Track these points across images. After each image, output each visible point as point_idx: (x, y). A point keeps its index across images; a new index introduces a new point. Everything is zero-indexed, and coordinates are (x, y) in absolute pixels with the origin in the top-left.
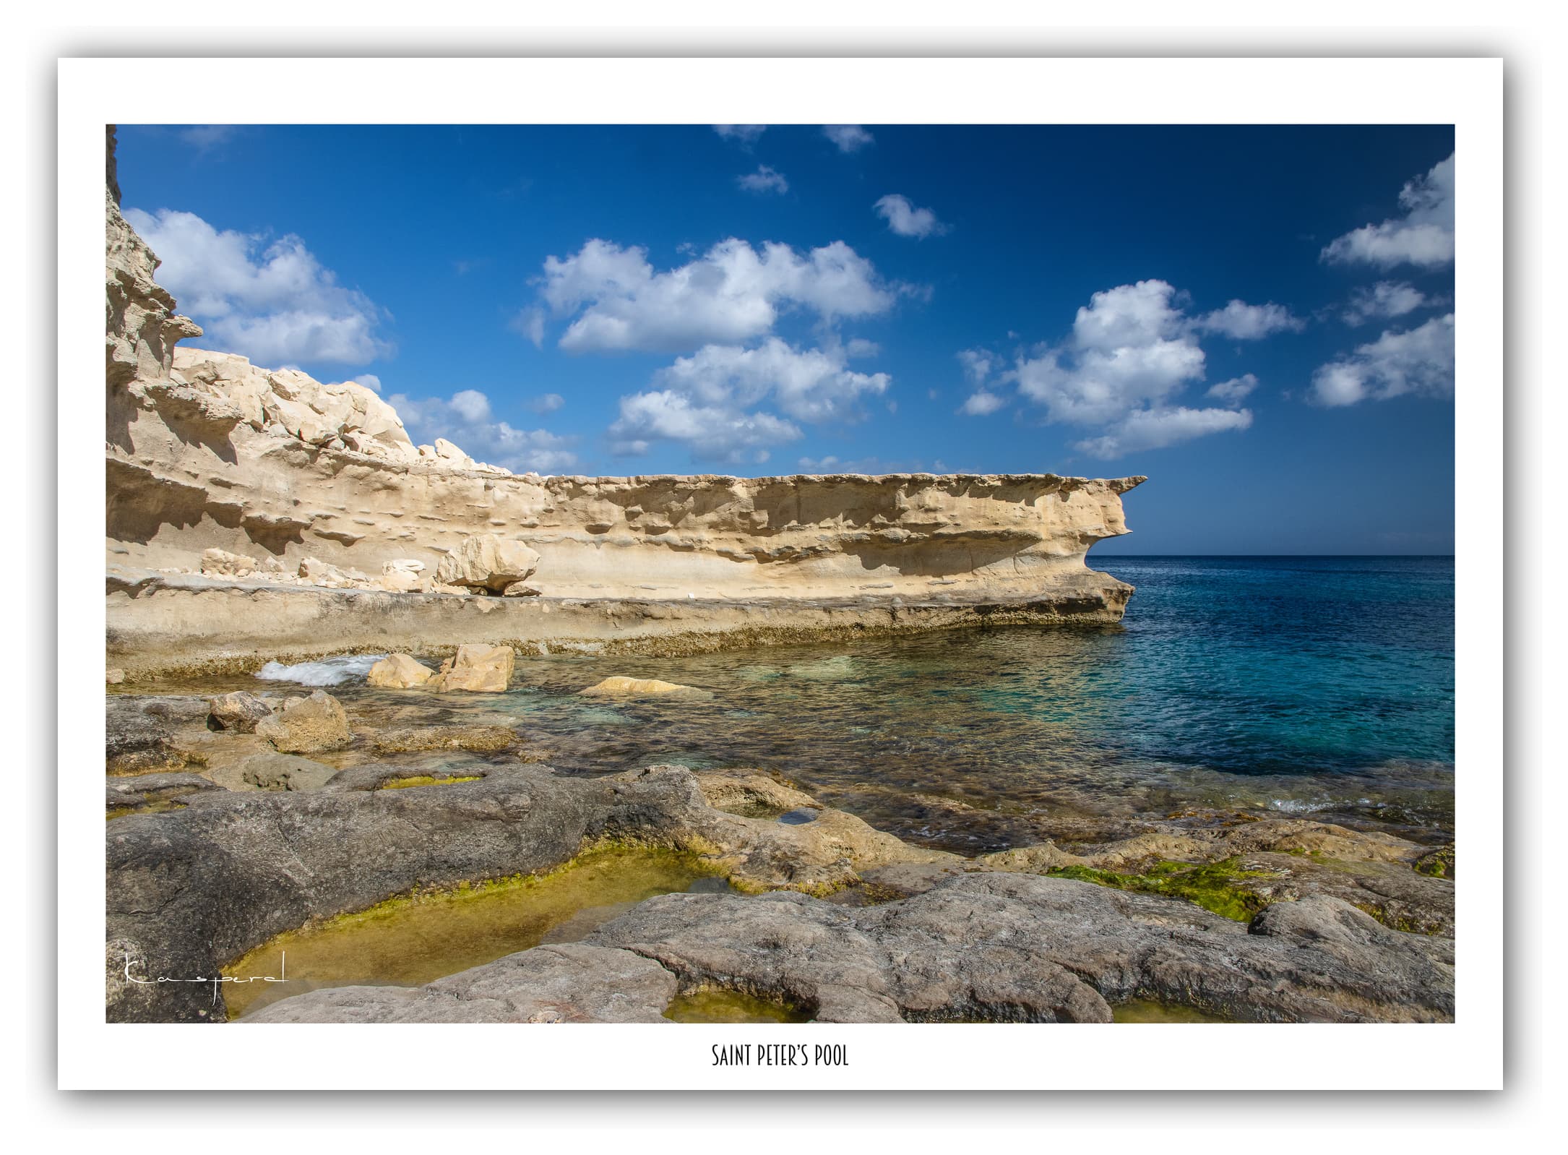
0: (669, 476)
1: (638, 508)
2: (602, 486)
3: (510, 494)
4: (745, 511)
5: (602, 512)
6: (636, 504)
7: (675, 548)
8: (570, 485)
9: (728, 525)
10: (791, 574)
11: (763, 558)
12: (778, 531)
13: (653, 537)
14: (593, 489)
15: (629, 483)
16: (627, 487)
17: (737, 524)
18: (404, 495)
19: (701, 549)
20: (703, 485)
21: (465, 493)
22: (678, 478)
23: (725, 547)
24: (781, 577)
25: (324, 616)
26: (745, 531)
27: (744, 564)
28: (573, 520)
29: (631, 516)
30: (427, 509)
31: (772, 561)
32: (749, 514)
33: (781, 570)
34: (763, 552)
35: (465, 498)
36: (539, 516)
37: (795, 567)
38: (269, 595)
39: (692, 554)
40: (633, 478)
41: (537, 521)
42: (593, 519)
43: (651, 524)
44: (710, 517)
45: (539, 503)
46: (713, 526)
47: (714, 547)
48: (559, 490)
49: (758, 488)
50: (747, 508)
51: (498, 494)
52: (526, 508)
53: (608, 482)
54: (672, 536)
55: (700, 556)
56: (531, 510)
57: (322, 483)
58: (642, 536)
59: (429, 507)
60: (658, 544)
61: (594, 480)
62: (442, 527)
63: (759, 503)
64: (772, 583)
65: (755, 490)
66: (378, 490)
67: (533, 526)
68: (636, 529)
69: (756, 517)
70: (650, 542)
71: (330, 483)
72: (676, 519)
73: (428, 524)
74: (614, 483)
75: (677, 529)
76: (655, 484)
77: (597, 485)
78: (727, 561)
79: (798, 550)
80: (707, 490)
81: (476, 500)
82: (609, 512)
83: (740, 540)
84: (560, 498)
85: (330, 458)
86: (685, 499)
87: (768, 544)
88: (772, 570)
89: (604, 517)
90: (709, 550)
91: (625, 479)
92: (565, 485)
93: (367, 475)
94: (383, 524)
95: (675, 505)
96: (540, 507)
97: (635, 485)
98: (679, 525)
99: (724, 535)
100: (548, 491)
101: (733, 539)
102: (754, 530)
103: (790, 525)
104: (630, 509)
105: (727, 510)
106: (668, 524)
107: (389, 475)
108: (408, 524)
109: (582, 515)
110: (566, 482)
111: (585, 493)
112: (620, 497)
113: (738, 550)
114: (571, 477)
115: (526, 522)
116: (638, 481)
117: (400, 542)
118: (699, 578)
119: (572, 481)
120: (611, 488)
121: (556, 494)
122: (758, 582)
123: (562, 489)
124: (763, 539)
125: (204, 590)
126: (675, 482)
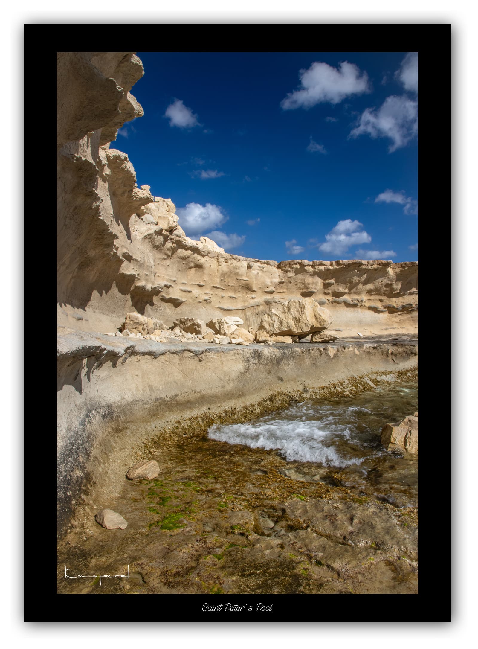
0: (359, 260)
1: (332, 281)
2: (316, 267)
3: (259, 271)
4: (389, 283)
5: (313, 283)
6: (332, 278)
7: (348, 305)
8: (298, 266)
9: (377, 291)
10: (406, 320)
11: (392, 310)
12: (404, 295)
13: (337, 299)
14: (310, 269)
15: (332, 265)
16: (331, 268)
17: (382, 291)
18: (206, 272)
19: (361, 306)
20: (375, 266)
21: (237, 271)
22: (364, 262)
23: (372, 304)
24: (401, 322)
25: (247, 370)
26: (385, 295)
27: (381, 315)
28: (294, 289)
29: (326, 286)
30: (217, 282)
31: (396, 312)
32: (391, 284)
33: (401, 317)
34: (394, 307)
35: (237, 274)
36: (276, 286)
37: (409, 316)
38: (211, 355)
39: (356, 309)
40: (334, 262)
41: (274, 289)
42: (307, 288)
43: (337, 291)
44: (370, 286)
45: (275, 278)
46: (369, 292)
47: (367, 304)
48: (290, 269)
49: (401, 269)
50: (391, 281)
51: (254, 272)
52: (268, 281)
53: (321, 264)
54: (346, 298)
55: (360, 310)
56: (271, 282)
57: (164, 262)
58: (330, 298)
59: (218, 280)
60: (339, 303)
61: (311, 263)
62: (222, 294)
63: (399, 277)
64: (396, 325)
65: (398, 270)
66: (191, 268)
67: (272, 292)
68: (327, 294)
69: (395, 286)
70: (335, 302)
71: (168, 262)
72: (352, 287)
73: (217, 292)
74: (324, 265)
75: (349, 294)
76: (349, 265)
77: (313, 266)
78: (372, 313)
79: (414, 306)
80: (375, 270)
81: (242, 275)
82: (316, 284)
83: (381, 301)
84: (290, 275)
85: (173, 243)
86: (362, 275)
87: (396, 302)
88: (396, 318)
89: (314, 286)
90: (365, 306)
91: (329, 263)
92: (295, 266)
93: (189, 257)
94: (196, 291)
95: (355, 279)
96: (277, 280)
97: (335, 267)
98: (352, 291)
99: (372, 297)
100: (280, 270)
101: (376, 300)
102: (391, 294)
103: (411, 291)
104: (328, 281)
105: (380, 282)
106: (347, 291)
107: (199, 257)
108: (207, 292)
109: (300, 285)
110: (296, 264)
111: (305, 271)
112: (324, 275)
113: (379, 306)
114: (299, 261)
115: (268, 290)
116: (338, 264)
117: (203, 304)
118: (361, 323)
119: (300, 264)
120: (322, 268)
121: (287, 271)
122: (389, 325)
123: (292, 268)
124: (394, 299)
125: (162, 354)
126: (360, 264)
